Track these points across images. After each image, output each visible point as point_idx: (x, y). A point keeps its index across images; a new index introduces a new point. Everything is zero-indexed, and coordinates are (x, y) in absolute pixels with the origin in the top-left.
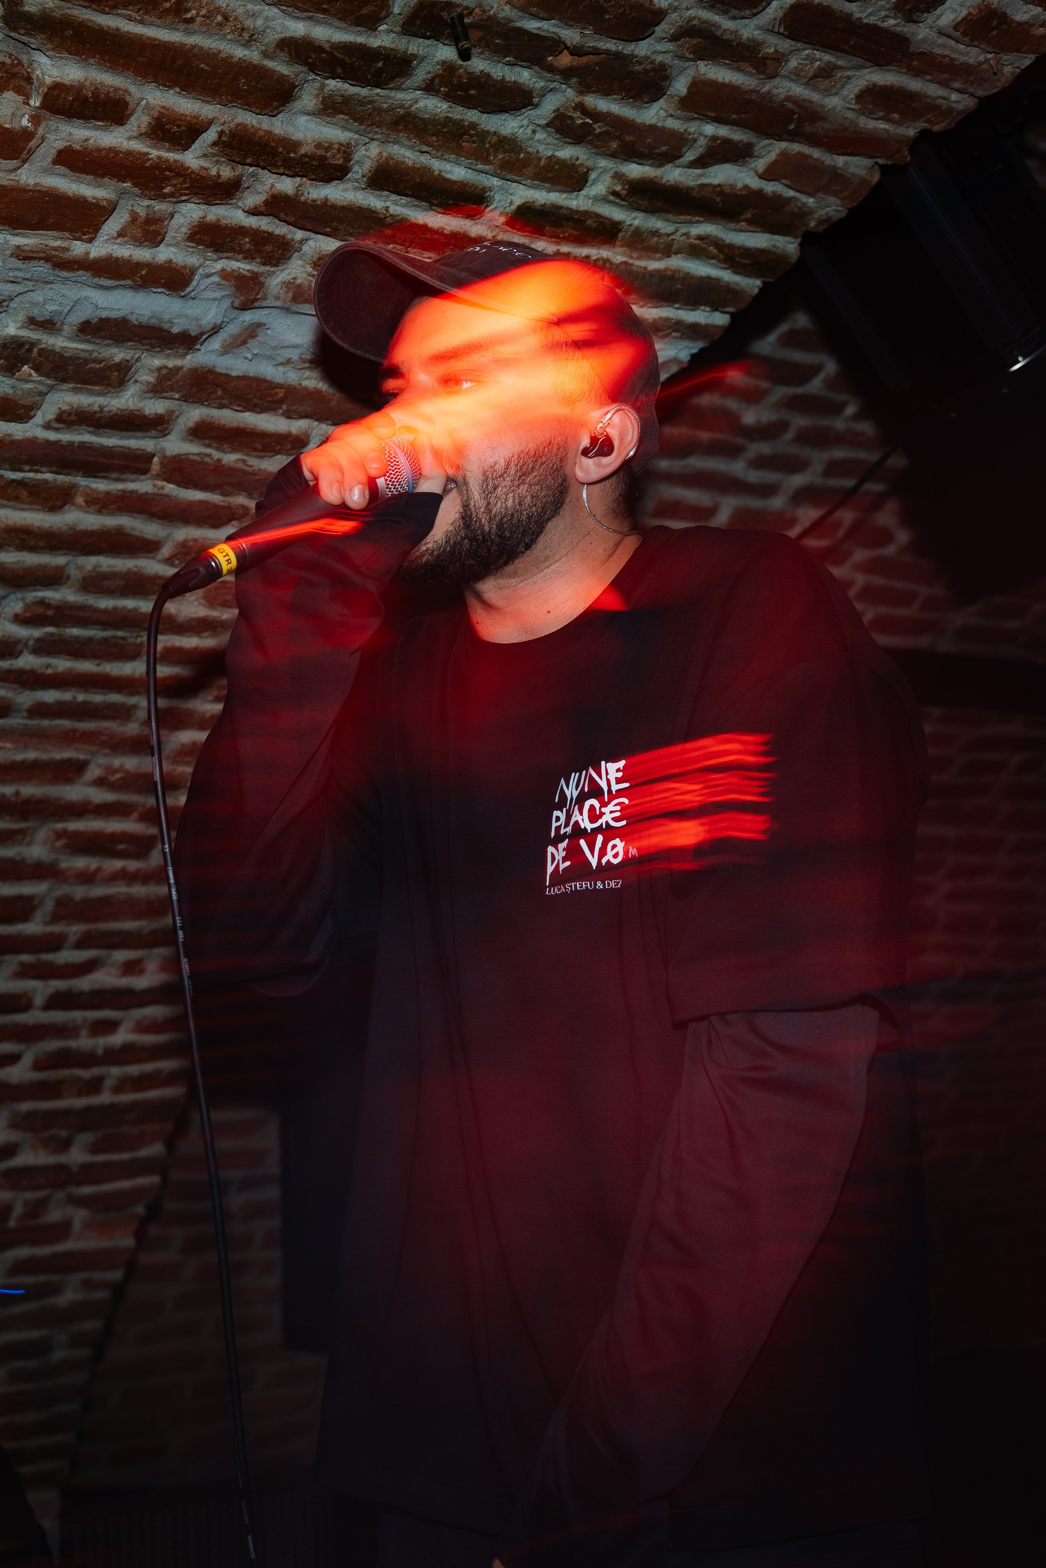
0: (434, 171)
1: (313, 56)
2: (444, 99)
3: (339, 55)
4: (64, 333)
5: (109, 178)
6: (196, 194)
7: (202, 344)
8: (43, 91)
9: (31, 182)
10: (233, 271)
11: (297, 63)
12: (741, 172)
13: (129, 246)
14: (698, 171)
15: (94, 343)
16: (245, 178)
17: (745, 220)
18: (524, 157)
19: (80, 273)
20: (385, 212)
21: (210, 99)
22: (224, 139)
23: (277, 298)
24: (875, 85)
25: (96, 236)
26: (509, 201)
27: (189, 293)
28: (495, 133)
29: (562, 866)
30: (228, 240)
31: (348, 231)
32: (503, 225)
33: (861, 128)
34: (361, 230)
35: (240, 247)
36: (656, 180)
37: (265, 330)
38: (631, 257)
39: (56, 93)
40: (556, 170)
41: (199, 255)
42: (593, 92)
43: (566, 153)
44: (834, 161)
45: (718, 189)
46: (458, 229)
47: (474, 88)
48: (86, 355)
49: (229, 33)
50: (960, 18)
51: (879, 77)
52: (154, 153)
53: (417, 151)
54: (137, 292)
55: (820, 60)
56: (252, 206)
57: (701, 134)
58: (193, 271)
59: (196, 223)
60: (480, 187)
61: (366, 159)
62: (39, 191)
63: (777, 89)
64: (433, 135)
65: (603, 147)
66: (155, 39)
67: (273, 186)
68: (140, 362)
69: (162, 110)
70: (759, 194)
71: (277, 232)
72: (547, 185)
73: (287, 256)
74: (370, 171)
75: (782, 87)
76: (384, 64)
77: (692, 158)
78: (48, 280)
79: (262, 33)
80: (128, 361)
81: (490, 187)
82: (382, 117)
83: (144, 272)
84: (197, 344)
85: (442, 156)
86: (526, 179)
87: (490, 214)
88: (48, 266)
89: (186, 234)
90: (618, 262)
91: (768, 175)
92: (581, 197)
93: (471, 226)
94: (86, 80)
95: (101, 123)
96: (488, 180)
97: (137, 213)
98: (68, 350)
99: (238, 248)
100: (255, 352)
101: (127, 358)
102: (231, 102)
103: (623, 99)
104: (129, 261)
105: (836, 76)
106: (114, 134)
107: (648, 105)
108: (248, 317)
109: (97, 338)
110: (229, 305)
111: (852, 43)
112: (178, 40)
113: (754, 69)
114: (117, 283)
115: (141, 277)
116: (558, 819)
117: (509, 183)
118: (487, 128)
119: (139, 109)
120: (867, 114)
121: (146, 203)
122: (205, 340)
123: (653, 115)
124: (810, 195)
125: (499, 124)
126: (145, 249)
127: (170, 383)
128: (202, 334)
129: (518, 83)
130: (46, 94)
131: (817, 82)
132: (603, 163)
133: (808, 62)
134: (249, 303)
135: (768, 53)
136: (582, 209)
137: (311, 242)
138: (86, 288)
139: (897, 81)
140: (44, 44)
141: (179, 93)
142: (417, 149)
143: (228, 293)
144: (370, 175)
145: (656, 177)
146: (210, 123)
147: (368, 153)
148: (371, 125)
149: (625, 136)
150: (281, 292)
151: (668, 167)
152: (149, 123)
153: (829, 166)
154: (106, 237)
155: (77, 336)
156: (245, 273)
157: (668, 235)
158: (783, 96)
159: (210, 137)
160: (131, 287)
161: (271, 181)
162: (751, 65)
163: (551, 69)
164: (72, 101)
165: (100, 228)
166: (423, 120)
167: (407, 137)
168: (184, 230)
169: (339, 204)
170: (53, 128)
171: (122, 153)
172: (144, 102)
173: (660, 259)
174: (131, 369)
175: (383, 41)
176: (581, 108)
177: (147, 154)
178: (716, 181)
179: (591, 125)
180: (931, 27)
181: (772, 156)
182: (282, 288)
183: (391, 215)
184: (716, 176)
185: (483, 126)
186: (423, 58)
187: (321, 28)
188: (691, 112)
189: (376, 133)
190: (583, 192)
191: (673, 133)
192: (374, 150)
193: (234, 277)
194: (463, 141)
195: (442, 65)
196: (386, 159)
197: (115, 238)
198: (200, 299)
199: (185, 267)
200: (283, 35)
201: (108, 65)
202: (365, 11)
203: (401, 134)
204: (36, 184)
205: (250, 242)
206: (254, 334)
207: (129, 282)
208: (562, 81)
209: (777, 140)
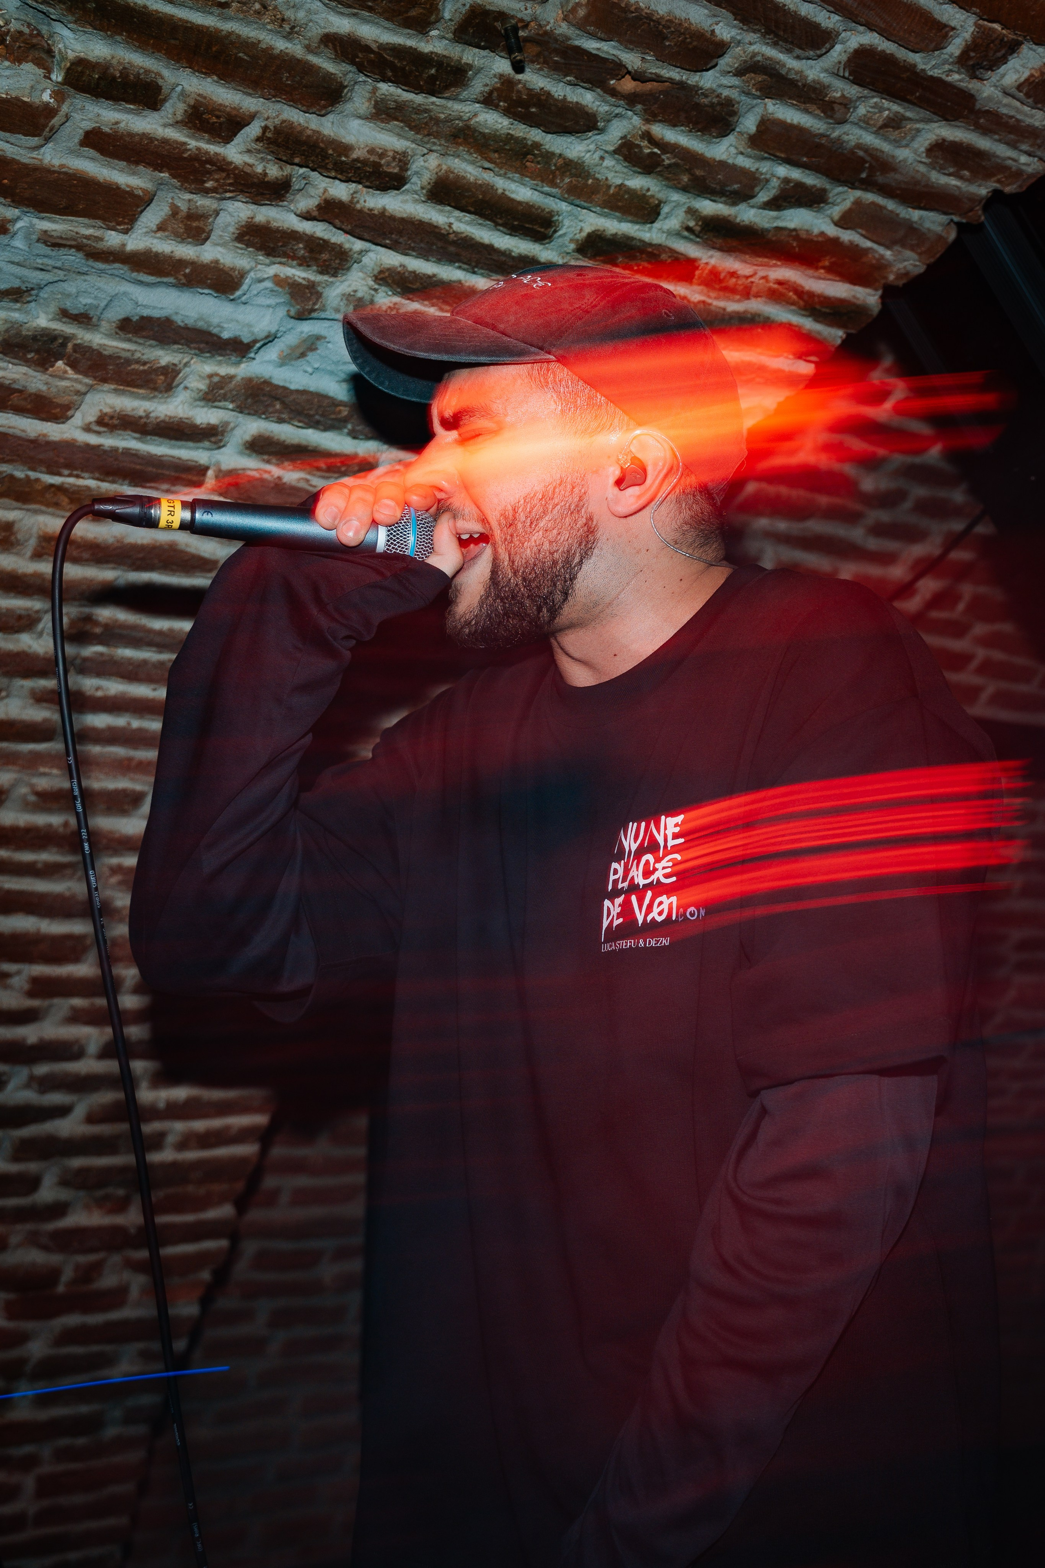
0: (497, 189)
1: (360, 55)
2: (505, 115)
3: (388, 57)
4: (102, 330)
5: (144, 166)
6: (242, 191)
7: (256, 353)
8: (65, 65)
9: (56, 162)
10: (287, 277)
11: (344, 62)
12: (818, 219)
13: (171, 242)
14: (773, 214)
15: (136, 342)
16: (294, 179)
17: (823, 268)
18: (592, 183)
19: (117, 265)
20: (447, 228)
21: (251, 91)
22: (269, 135)
23: (337, 310)
24: (944, 140)
25: (132, 228)
26: (579, 228)
27: (239, 298)
28: (560, 155)
29: (617, 922)
30: (280, 244)
31: (409, 244)
32: (574, 251)
33: (933, 183)
34: (422, 245)
35: (293, 253)
36: (729, 218)
37: (325, 344)
38: (709, 297)
39: (80, 69)
40: (626, 200)
41: (250, 257)
42: (660, 121)
43: (637, 182)
44: (909, 214)
45: (794, 233)
46: (526, 253)
47: (534, 105)
48: (128, 355)
49: (269, 23)
50: (1022, 79)
51: (949, 132)
52: (193, 144)
53: (480, 167)
54: (182, 291)
55: (889, 109)
56: (304, 210)
57: (773, 175)
58: (243, 275)
59: (243, 223)
60: (547, 210)
61: (425, 170)
62: (65, 173)
63: (848, 135)
64: (496, 151)
65: (674, 180)
66: (187, 22)
67: (325, 190)
68: (189, 367)
69: (198, 98)
70: (835, 242)
71: (334, 240)
72: (617, 214)
73: (346, 266)
74: (429, 183)
75: (852, 134)
76: (437, 71)
77: (766, 199)
78: (81, 271)
79: (304, 26)
80: (175, 365)
81: (558, 212)
82: (440, 127)
83: (187, 271)
84: (251, 352)
85: (505, 174)
86: (595, 206)
87: (560, 240)
88: (80, 255)
89: (234, 233)
90: (696, 300)
91: (843, 222)
92: (654, 230)
93: (540, 251)
94: (113, 58)
95: (132, 107)
96: (556, 204)
97: (178, 207)
98: (107, 348)
99: (291, 254)
100: (316, 366)
101: (175, 362)
102: (274, 97)
103: (690, 131)
104: (171, 257)
105: (905, 127)
106: (148, 120)
107: (718, 140)
108: (307, 328)
109: (139, 337)
110: (285, 313)
111: (918, 94)
112: (213, 24)
113: (823, 112)
114: (159, 280)
115: (185, 275)
116: (616, 872)
117: (579, 209)
118: (552, 149)
119: (174, 95)
120: (938, 168)
121: (188, 196)
122: (260, 348)
123: (723, 151)
124: (888, 247)
125: (565, 146)
126: (189, 247)
127: (222, 391)
128: (255, 341)
129: (581, 104)
130: (69, 69)
131: (887, 131)
132: (676, 197)
133: (876, 111)
134: (306, 313)
135: (834, 97)
136: (655, 242)
137: (371, 254)
138: (126, 283)
139: (966, 138)
140: (64, 15)
141: (217, 82)
142: (478, 164)
143: (283, 300)
144: (429, 187)
145: (729, 215)
146: (252, 117)
147: (426, 164)
148: (428, 135)
149: (695, 170)
150: (342, 304)
151: (742, 206)
152: (186, 111)
153: (905, 219)
154: (144, 230)
155: (117, 333)
156: (300, 281)
157: (747, 277)
158: (853, 144)
159: (253, 132)
160: (174, 286)
161: (323, 185)
162: (819, 108)
163: (613, 93)
164: (98, 79)
165: (136, 220)
166: (483, 135)
167: (468, 151)
168: (231, 229)
169: (399, 215)
170: (79, 107)
171: (157, 140)
172: (179, 89)
173: (739, 301)
174: (179, 374)
175: (434, 46)
176: (647, 136)
177: (185, 144)
178: (792, 225)
179: (659, 156)
180: (996, 86)
181: (847, 204)
182: (342, 300)
183: (454, 232)
184: (791, 220)
185: (547, 147)
186: (479, 70)
187: (368, 27)
188: (761, 151)
189: (434, 144)
190: (657, 225)
191: (744, 172)
192: (433, 161)
193: (289, 284)
194: (527, 161)
195: (500, 79)
196: (446, 172)
197: (155, 232)
198: (252, 305)
199: (233, 269)
200: (327, 31)
201: (137, 44)
202: (413, 13)
203: (461, 148)
204: (62, 166)
205: (305, 248)
206: (313, 347)
207: (171, 280)
208: (626, 106)
209: (852, 188)
